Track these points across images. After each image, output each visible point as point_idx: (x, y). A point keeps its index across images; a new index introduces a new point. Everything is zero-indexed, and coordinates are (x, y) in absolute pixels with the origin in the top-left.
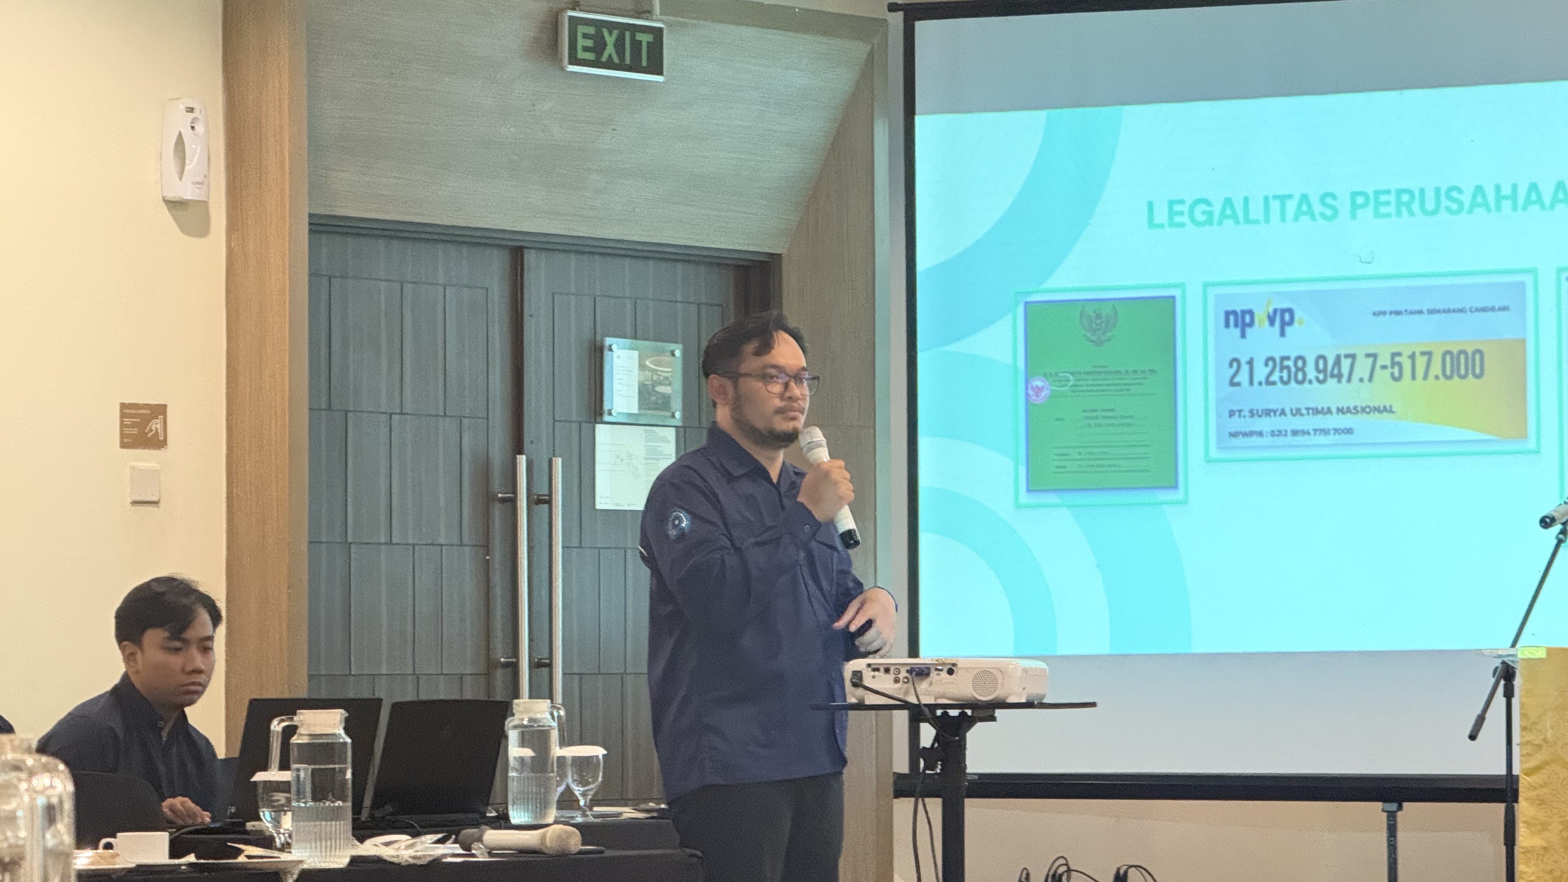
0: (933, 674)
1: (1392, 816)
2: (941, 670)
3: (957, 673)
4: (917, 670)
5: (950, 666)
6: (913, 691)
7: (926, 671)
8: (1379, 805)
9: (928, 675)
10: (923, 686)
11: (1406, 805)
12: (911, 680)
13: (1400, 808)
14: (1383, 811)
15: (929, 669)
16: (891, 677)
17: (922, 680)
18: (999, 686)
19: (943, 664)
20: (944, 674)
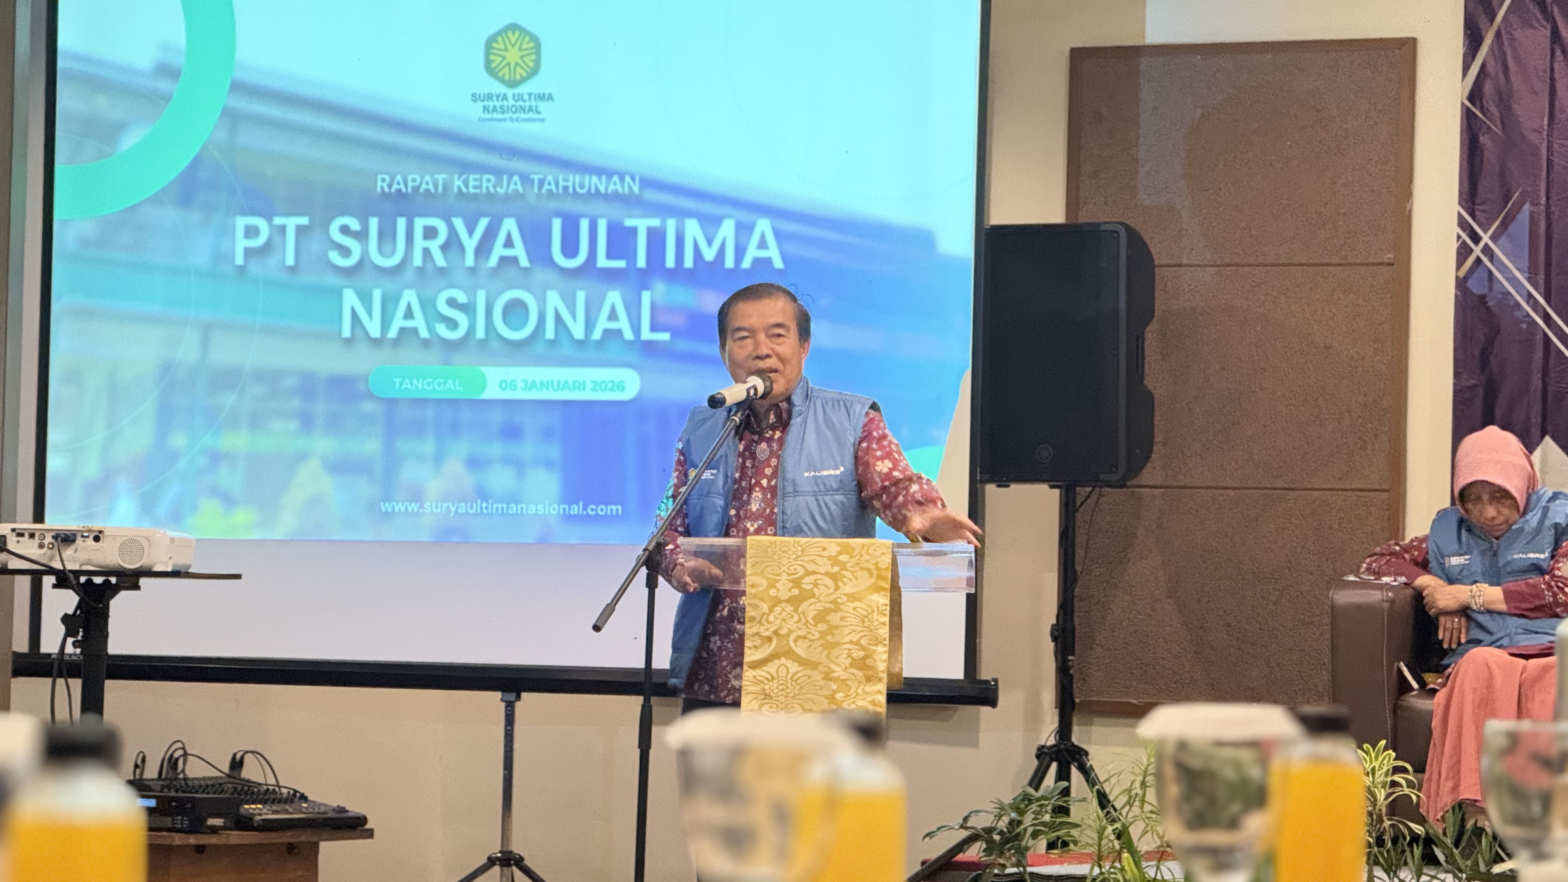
0: (79, 541)
1: (510, 707)
2: (88, 537)
3: (103, 541)
4: (62, 536)
5: (97, 534)
6: (58, 558)
7: (72, 538)
8: (499, 694)
9: (74, 541)
10: (68, 552)
11: (524, 695)
12: (56, 545)
13: (518, 698)
14: (502, 700)
15: (75, 535)
16: (36, 541)
17: (69, 546)
18: (146, 555)
19: (90, 531)
20: (90, 542)
